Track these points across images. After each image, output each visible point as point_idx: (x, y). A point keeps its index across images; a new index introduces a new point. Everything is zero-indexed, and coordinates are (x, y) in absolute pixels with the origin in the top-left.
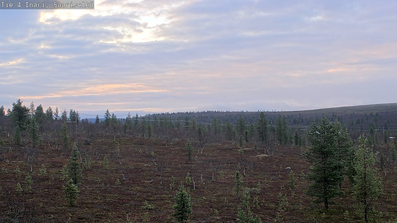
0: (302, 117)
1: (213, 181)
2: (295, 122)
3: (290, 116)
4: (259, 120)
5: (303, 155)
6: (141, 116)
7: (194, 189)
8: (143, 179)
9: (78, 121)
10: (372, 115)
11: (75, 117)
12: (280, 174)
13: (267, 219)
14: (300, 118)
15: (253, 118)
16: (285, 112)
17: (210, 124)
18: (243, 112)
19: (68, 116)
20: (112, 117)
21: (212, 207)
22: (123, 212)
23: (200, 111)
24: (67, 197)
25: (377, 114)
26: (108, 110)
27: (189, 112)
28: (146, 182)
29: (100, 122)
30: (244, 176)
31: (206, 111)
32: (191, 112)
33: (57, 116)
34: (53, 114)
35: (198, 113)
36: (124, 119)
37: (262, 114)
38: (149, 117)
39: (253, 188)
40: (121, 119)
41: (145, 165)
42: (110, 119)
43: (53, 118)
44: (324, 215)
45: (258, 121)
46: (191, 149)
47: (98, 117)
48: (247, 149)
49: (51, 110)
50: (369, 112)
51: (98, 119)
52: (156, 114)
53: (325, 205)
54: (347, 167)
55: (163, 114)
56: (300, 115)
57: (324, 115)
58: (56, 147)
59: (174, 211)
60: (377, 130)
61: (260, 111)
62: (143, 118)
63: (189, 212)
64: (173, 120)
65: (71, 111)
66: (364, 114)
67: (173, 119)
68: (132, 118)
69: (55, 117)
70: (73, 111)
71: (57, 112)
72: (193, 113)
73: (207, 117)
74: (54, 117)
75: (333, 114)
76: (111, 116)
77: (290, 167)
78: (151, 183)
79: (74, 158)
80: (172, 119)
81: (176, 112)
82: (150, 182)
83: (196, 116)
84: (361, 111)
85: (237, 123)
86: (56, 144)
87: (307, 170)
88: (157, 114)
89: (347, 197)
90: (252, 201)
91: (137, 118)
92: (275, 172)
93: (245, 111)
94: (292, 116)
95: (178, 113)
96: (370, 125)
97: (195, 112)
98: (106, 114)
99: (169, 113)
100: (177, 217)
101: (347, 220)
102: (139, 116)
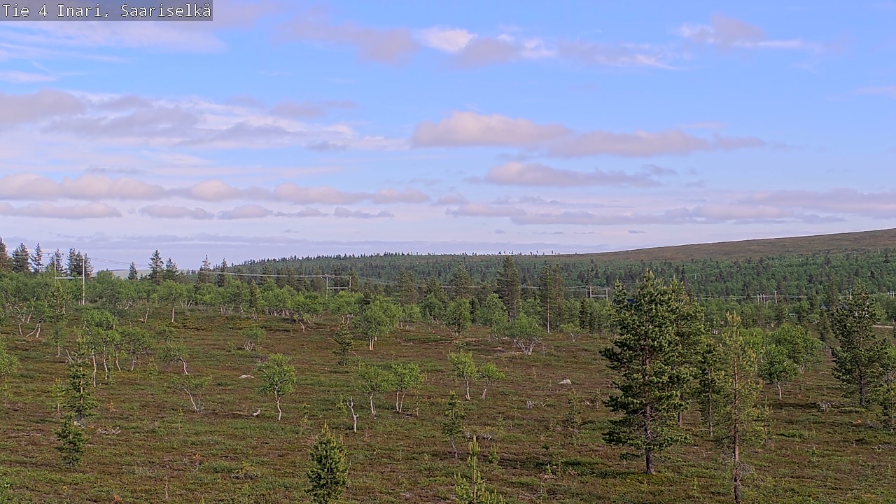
0: (596, 266)
1: (398, 413)
2: (581, 277)
3: (569, 266)
4: (502, 275)
5: (600, 352)
6: (233, 264)
7: (355, 430)
8: (238, 408)
9: (87, 275)
10: (749, 262)
11: (81, 267)
12: (548, 396)
13: (518, 497)
14: (592, 270)
15: (487, 267)
16: (559, 256)
17: (391, 284)
18: (464, 257)
19: (65, 263)
20: (167, 266)
21: (394, 472)
22: (192, 484)
23: (368, 254)
24: (61, 449)
25: (761, 261)
26: (157, 252)
27: (343, 256)
28: (246, 414)
29: (139, 278)
30: (466, 400)
31: (382, 255)
32: (348, 256)
33: (39, 264)
34: (29, 261)
35: (363, 257)
36: (193, 272)
37: (507, 261)
38: (251, 266)
39: (488, 428)
40: (188, 272)
41: (243, 376)
42: (162, 271)
43: (30, 268)
44: (644, 487)
45: (498, 275)
46: (347, 341)
47: (135, 266)
48: (474, 339)
49: (23, 250)
50: (742, 257)
51: (133, 273)
52: (268, 260)
53: (648, 465)
54: (695, 378)
55: (284, 260)
56: (592, 262)
57: (644, 263)
58: (37, 336)
59: (309, 480)
60: (763, 298)
61: (503, 254)
62: (237, 269)
63: (344, 483)
64: (305, 274)
65: (72, 254)
66: (734, 261)
67: (308, 270)
68: (214, 270)
69: (35, 266)
70: (76, 254)
71: (38, 255)
72: (352, 258)
73: (383, 267)
74: (32, 267)
75: (664, 261)
76: (164, 267)
77: (569, 380)
78: (257, 416)
79: (80, 361)
80: (304, 272)
81: (313, 255)
82: (255, 414)
83: (360, 265)
84: (726, 255)
85: (452, 281)
86: (37, 330)
87: (608, 387)
88: (270, 259)
89: (695, 446)
90: (484, 456)
91: (223, 270)
92: (536, 390)
93: (470, 253)
94: (574, 265)
95: (319, 257)
96: (744, 286)
97: (356, 256)
98: (152, 259)
99: (297, 257)
100: (316, 494)
101: (697, 497)
102: (229, 265)
